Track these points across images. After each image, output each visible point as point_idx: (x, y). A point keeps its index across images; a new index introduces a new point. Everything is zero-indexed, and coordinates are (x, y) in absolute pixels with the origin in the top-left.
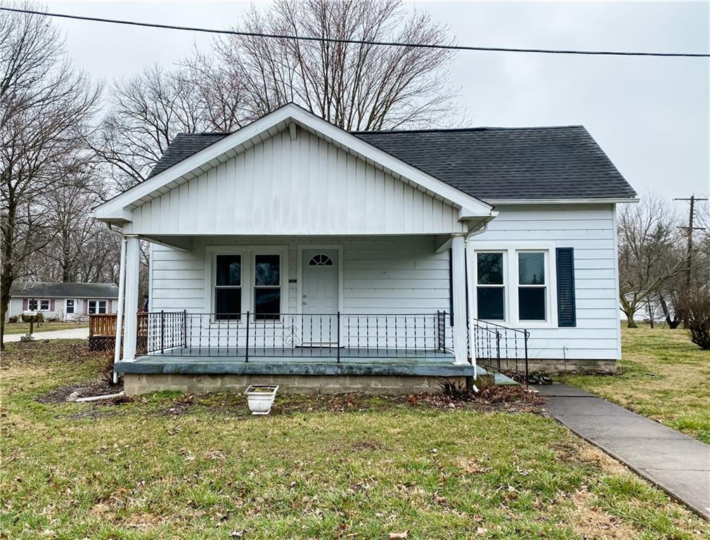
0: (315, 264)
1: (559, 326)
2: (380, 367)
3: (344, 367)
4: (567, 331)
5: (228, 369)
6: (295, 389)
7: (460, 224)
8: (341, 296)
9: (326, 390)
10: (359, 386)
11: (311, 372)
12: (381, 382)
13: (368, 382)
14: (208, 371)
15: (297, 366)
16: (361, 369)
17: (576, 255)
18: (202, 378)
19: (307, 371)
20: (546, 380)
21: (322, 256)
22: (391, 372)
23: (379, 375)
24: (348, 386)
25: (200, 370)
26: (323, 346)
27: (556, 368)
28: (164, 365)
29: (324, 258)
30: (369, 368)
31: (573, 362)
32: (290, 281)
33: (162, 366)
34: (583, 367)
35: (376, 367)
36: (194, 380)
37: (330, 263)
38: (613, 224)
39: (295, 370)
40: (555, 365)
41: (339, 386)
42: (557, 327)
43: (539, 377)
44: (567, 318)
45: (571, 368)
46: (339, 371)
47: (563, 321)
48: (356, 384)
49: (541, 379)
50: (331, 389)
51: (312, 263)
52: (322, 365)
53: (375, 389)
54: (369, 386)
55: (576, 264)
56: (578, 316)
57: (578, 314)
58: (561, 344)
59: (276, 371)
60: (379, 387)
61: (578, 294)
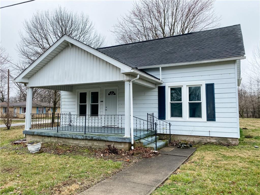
0: (110, 95)
1: (207, 120)
2: (96, 137)
3: (84, 136)
4: (211, 123)
5: (51, 134)
6: (71, 143)
7: (126, 76)
8: (118, 107)
9: (80, 145)
10: (90, 144)
11: (74, 137)
12: (98, 143)
13: (94, 142)
14: (45, 135)
15: (69, 135)
16: (89, 137)
17: (216, 87)
18: (45, 137)
19: (73, 137)
20: (184, 146)
21: (112, 91)
22: (99, 139)
23: (95, 140)
24: (87, 144)
25: (43, 134)
26: (112, 127)
27: (206, 141)
28: (35, 132)
29: (113, 92)
30: (92, 137)
31: (215, 138)
32: (101, 102)
33: (34, 132)
34: (220, 141)
35: (94, 137)
36: (43, 138)
37: (115, 94)
38: (235, 71)
39: (69, 136)
40: (206, 139)
41: (84, 144)
42: (206, 121)
43: (181, 144)
44: (211, 117)
45: (213, 141)
46: (83, 138)
47: (209, 119)
48: (89, 143)
49: (183, 146)
50: (81, 144)
51: (109, 94)
52: (77, 135)
53: (96, 146)
54: (94, 144)
55: (216, 91)
56: (216, 116)
57: (217, 115)
58: (209, 129)
59: (63, 136)
60: (97, 145)
61: (216, 105)
